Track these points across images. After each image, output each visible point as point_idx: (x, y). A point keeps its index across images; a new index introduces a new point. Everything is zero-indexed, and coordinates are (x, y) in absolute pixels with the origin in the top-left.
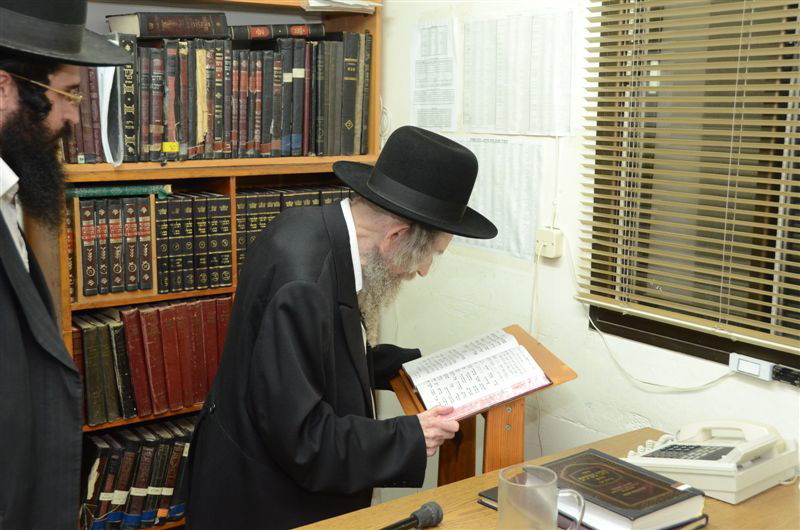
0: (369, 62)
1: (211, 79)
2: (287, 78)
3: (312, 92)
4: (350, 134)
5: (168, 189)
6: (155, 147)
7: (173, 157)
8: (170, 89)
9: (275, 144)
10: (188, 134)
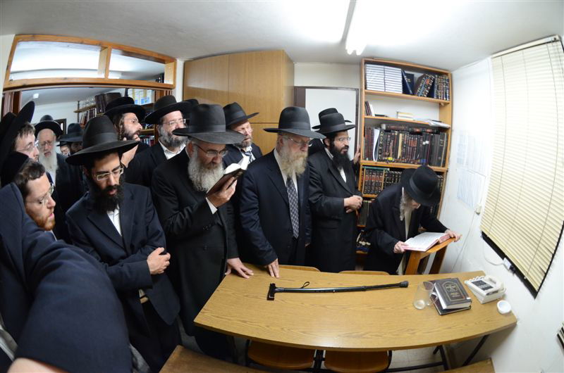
0: (447, 141)
1: (403, 142)
2: (424, 143)
3: (431, 147)
4: (440, 161)
5: (389, 169)
6: (386, 158)
7: (391, 161)
8: (391, 144)
9: (419, 161)
10: (395, 155)
